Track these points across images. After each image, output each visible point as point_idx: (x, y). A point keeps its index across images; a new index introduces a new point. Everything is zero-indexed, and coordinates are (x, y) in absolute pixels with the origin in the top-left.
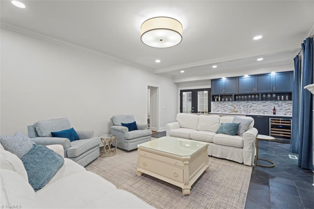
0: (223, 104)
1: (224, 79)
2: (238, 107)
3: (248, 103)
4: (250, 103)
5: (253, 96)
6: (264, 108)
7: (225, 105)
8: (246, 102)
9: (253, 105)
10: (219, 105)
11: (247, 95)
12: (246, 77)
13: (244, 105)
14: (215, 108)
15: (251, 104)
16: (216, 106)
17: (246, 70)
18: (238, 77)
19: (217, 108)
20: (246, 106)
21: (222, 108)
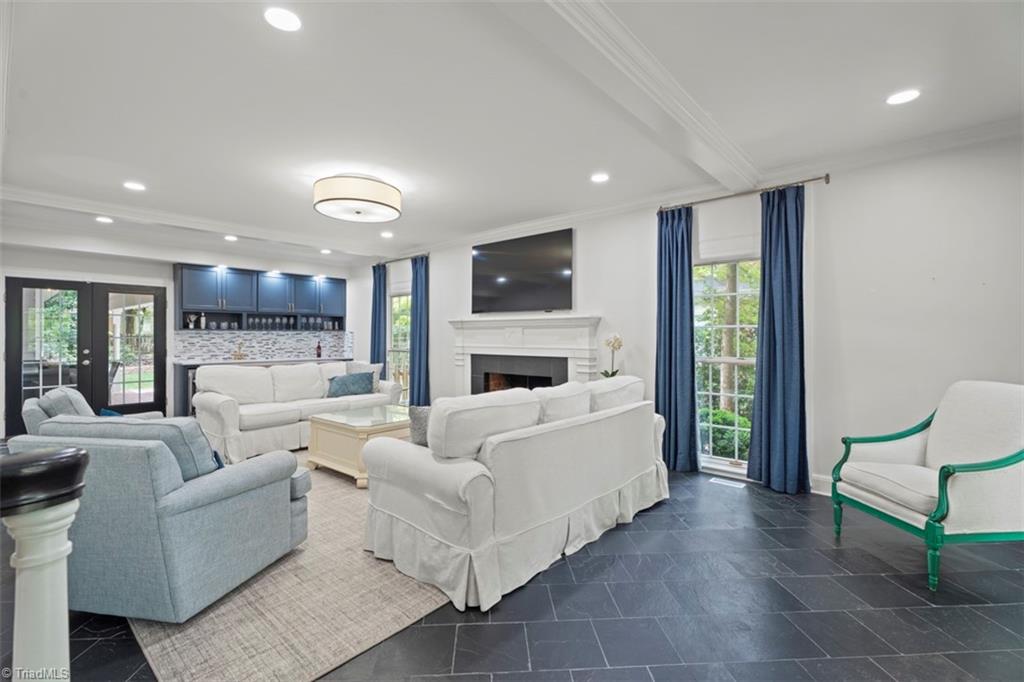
0: (206, 337)
1: (221, 271)
2: (247, 344)
3: (270, 336)
4: (274, 335)
5: (285, 320)
6: (299, 345)
7: (213, 341)
8: (265, 332)
9: (280, 338)
10: (195, 340)
11: (273, 316)
12: (273, 277)
13: (260, 339)
14: (181, 348)
15: (274, 337)
16: (186, 344)
17: (275, 261)
18: (258, 273)
19: (189, 347)
20: (264, 342)
21: (205, 349)
